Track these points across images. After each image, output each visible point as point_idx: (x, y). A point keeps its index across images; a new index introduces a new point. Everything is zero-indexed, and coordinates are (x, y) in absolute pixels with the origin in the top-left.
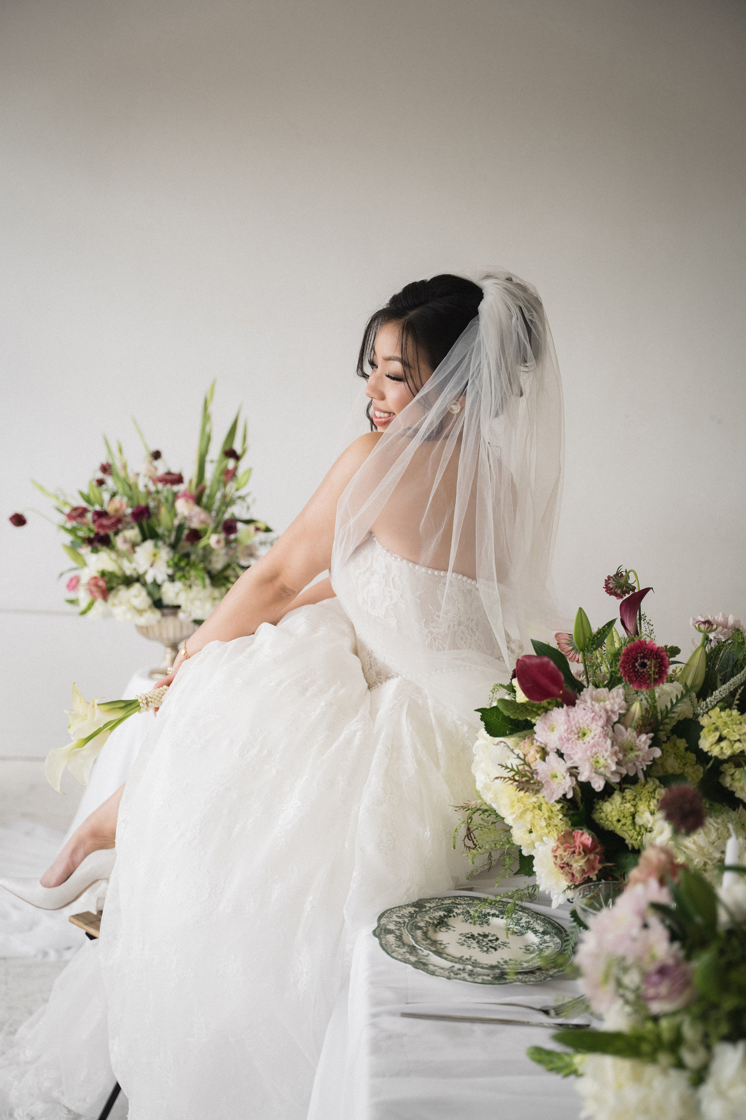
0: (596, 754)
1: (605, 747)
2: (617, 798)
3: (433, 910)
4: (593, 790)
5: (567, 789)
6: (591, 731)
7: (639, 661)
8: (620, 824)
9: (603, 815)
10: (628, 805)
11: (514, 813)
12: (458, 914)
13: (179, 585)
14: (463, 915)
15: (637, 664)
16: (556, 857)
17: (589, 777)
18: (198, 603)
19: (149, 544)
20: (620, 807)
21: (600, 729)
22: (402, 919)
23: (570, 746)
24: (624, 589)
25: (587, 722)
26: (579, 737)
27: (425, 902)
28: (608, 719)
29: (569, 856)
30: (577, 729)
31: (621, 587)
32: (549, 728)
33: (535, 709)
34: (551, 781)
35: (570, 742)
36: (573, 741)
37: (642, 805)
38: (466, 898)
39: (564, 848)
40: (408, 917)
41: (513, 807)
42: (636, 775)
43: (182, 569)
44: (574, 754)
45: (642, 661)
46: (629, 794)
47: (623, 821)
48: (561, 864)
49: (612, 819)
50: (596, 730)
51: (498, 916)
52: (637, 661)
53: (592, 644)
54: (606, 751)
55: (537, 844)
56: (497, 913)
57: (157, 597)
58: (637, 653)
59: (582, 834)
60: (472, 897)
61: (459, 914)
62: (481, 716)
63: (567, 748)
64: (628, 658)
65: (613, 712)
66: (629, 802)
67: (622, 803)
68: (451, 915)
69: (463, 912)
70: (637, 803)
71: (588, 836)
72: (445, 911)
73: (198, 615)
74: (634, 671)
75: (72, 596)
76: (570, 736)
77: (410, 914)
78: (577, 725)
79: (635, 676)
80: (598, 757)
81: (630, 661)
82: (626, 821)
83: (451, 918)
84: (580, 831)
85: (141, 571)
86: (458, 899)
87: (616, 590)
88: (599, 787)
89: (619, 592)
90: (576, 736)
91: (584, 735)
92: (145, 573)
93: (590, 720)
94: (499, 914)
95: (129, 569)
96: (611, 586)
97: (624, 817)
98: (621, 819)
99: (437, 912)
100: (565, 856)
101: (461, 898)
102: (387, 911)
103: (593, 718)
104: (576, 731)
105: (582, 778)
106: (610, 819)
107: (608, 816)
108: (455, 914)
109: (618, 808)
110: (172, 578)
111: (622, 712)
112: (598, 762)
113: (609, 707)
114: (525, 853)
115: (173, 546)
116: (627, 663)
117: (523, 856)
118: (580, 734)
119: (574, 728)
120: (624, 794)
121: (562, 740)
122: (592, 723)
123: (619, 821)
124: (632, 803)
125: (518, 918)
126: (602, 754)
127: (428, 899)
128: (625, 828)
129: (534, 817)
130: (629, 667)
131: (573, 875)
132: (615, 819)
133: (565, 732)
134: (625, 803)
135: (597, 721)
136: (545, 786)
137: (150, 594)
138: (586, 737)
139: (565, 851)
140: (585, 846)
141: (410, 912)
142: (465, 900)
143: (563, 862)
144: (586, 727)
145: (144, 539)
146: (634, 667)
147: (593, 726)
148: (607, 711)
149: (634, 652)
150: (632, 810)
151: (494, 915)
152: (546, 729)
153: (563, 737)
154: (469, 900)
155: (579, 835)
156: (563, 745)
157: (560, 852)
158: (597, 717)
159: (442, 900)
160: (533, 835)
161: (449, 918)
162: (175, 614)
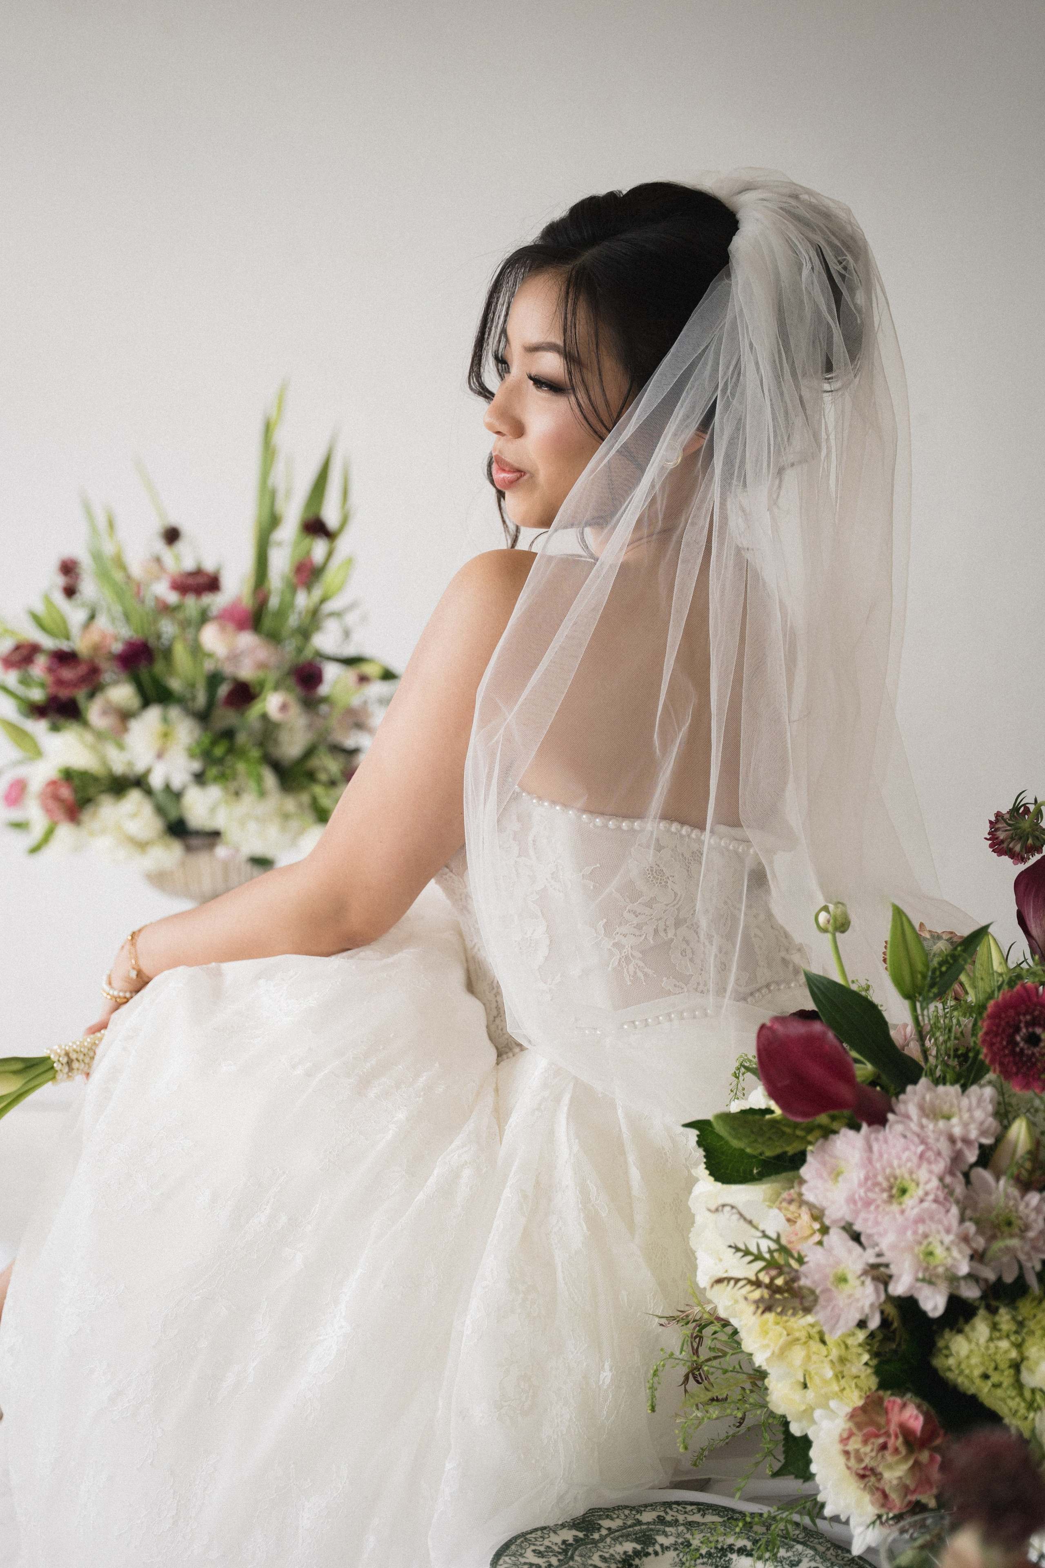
0: (926, 1236)
1: (946, 1222)
2: (981, 1328)
3: (613, 1539)
4: (924, 1314)
5: (867, 1310)
6: (918, 1184)
7: (1024, 1030)
8: (989, 1383)
9: (951, 1361)
10: (1004, 1344)
11: (767, 1346)
12: (665, 1548)
13: (214, 792)
14: (676, 1549)
15: (1018, 1038)
16: (847, 1453)
17: (912, 1287)
18: (252, 826)
19: (153, 714)
20: (987, 1348)
21: (935, 1183)
22: (545, 1560)
23: (872, 1217)
24: (1030, 841)
25: (909, 1164)
26: (891, 1197)
27: (600, 1517)
28: (957, 1158)
29: (873, 1454)
30: (888, 1179)
31: (1021, 837)
32: (830, 1174)
33: (799, 1133)
34: (833, 1289)
35: (872, 1208)
36: (877, 1207)
37: (1034, 1344)
38: (689, 1508)
39: (864, 1435)
40: (559, 1553)
41: (767, 1333)
42: (1021, 1278)
43: (220, 761)
44: (880, 1235)
45: (1030, 1030)
46: (1004, 1317)
47: (995, 1378)
48: (858, 1469)
49: (971, 1372)
50: (927, 1183)
51: (749, 1554)
52: (1018, 1030)
53: (932, 986)
54: (948, 1231)
55: (818, 1413)
56: (749, 1545)
57: (173, 814)
58: (1018, 1014)
59: (904, 1406)
60: (702, 1504)
61: (668, 1548)
62: (698, 1136)
63: (866, 1220)
64: (998, 1026)
65: (966, 1141)
66: (1008, 1336)
67: (991, 1339)
68: (650, 1550)
69: (676, 1543)
70: (1023, 1340)
71: (915, 1412)
72: (637, 1540)
73: (258, 848)
74: (1013, 1052)
75: (16, 815)
76: (871, 1195)
77: (563, 1547)
78: (888, 1171)
79: (1015, 1064)
80: (929, 1244)
81: (1004, 1031)
82: (1001, 1379)
83: (649, 1558)
84: (899, 1400)
85: (140, 767)
86: (671, 1509)
87: (1011, 846)
88: (935, 1308)
89: (1018, 848)
90: (885, 1195)
91: (904, 1191)
92: (148, 772)
93: (915, 1159)
94: (752, 1550)
95: (118, 763)
96: (1002, 835)
97: (996, 1368)
98: (990, 1372)
99: (621, 1543)
100: (866, 1454)
101: (680, 1508)
102: (516, 1538)
103: (921, 1156)
104: (885, 1185)
105: (899, 1288)
106: (967, 1372)
107: (963, 1366)
108: (658, 1548)
109: (983, 1349)
110: (200, 778)
111: (987, 1141)
112: (931, 1254)
113: (957, 1131)
114: (796, 1429)
115: (203, 717)
116: (996, 1035)
117: (792, 1436)
118: (894, 1191)
119: (880, 1179)
120: (997, 1318)
121: (855, 1203)
122: (919, 1166)
123: (986, 1377)
124: (1013, 1338)
125: (792, 1558)
126: (938, 1237)
127: (608, 1509)
128: (999, 1392)
129: (808, 1358)
130: (1001, 1043)
131: (885, 1496)
132: (977, 1372)
133: (860, 1185)
134: (1000, 1338)
135: (930, 1162)
136: (822, 1301)
137: (160, 810)
138: (906, 1198)
139: (865, 1442)
140: (906, 1433)
141: (564, 1542)
142: (686, 1512)
143: (863, 1465)
144: (907, 1176)
145: (146, 703)
146: (1014, 1043)
147: (923, 1174)
148: (952, 1140)
149: (1011, 1012)
150: (1014, 1354)
151: (742, 1551)
152: (825, 1175)
153: (857, 1197)
154: (695, 1511)
155: (896, 1409)
156: (857, 1213)
157: (855, 1444)
158: (930, 1154)
159: (638, 1512)
160: (810, 1394)
161: (644, 1559)
162: (211, 846)
